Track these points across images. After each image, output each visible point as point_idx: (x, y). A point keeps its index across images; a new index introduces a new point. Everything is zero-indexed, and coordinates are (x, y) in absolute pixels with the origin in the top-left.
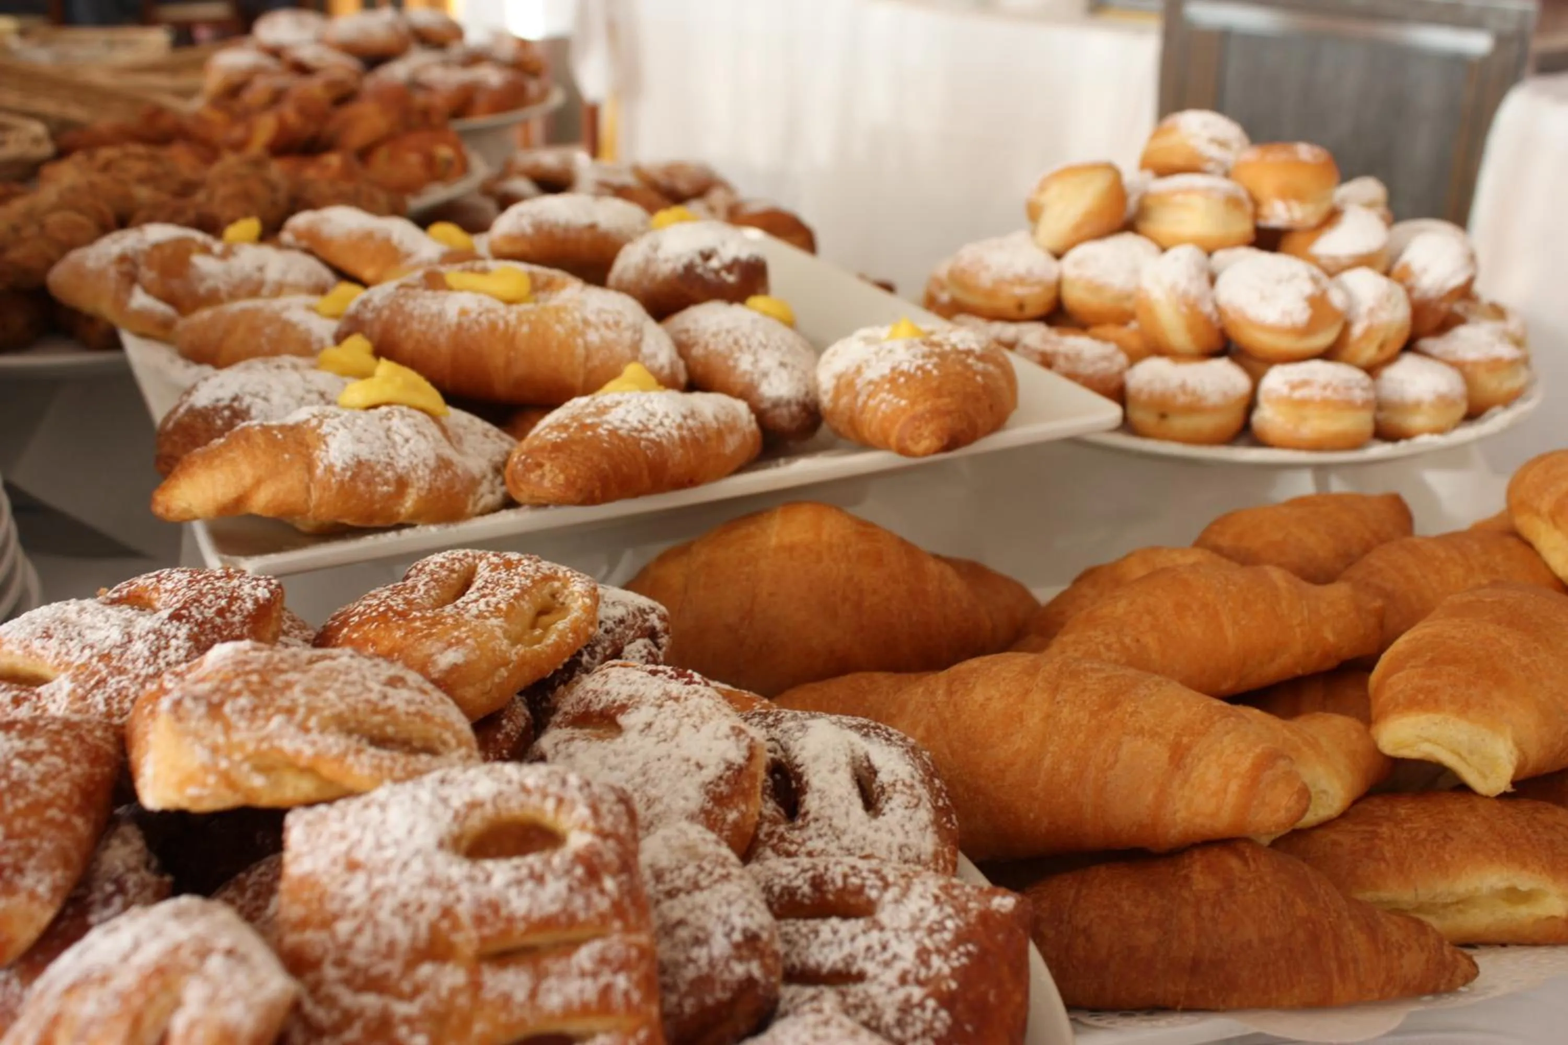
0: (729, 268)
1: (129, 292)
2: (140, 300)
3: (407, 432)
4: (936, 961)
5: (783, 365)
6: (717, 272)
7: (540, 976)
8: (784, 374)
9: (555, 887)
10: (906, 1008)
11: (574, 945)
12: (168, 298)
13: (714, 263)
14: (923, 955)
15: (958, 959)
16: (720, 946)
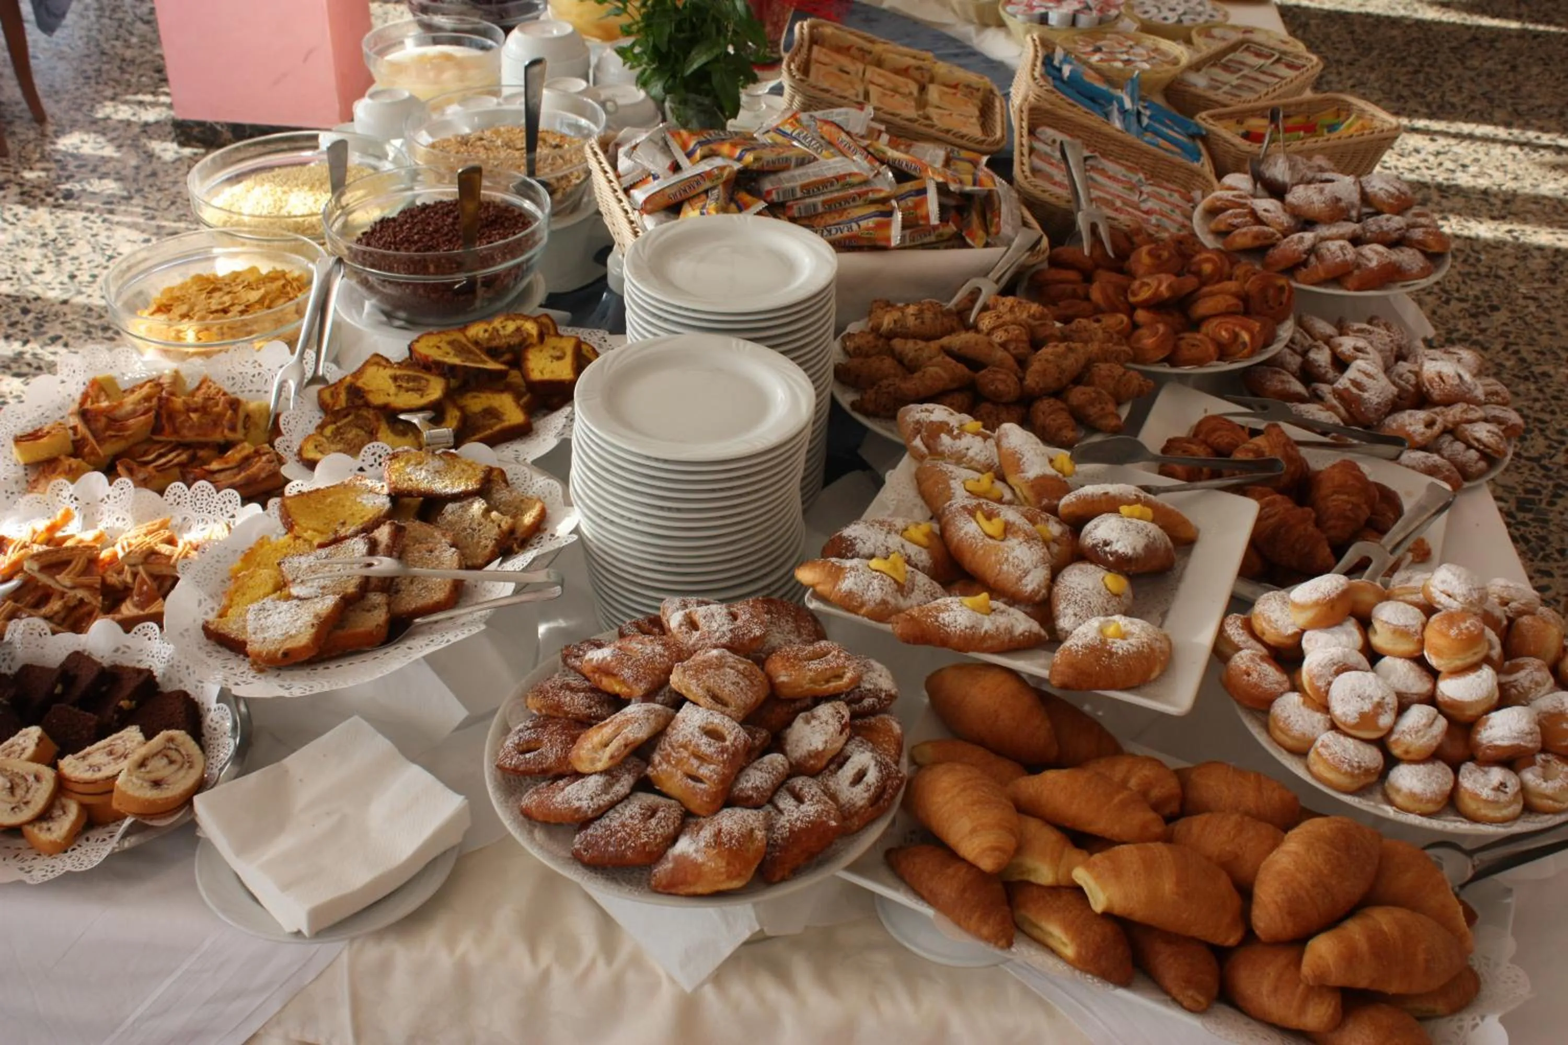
0: (1112, 554)
1: (915, 437)
2: (918, 442)
3: (876, 586)
4: (799, 823)
5: (1075, 615)
6: (1106, 553)
7: (701, 765)
8: (1073, 618)
9: (712, 749)
10: (783, 826)
11: (710, 763)
12: (927, 446)
13: (1107, 549)
14: (798, 819)
15: (803, 826)
16: (749, 785)
